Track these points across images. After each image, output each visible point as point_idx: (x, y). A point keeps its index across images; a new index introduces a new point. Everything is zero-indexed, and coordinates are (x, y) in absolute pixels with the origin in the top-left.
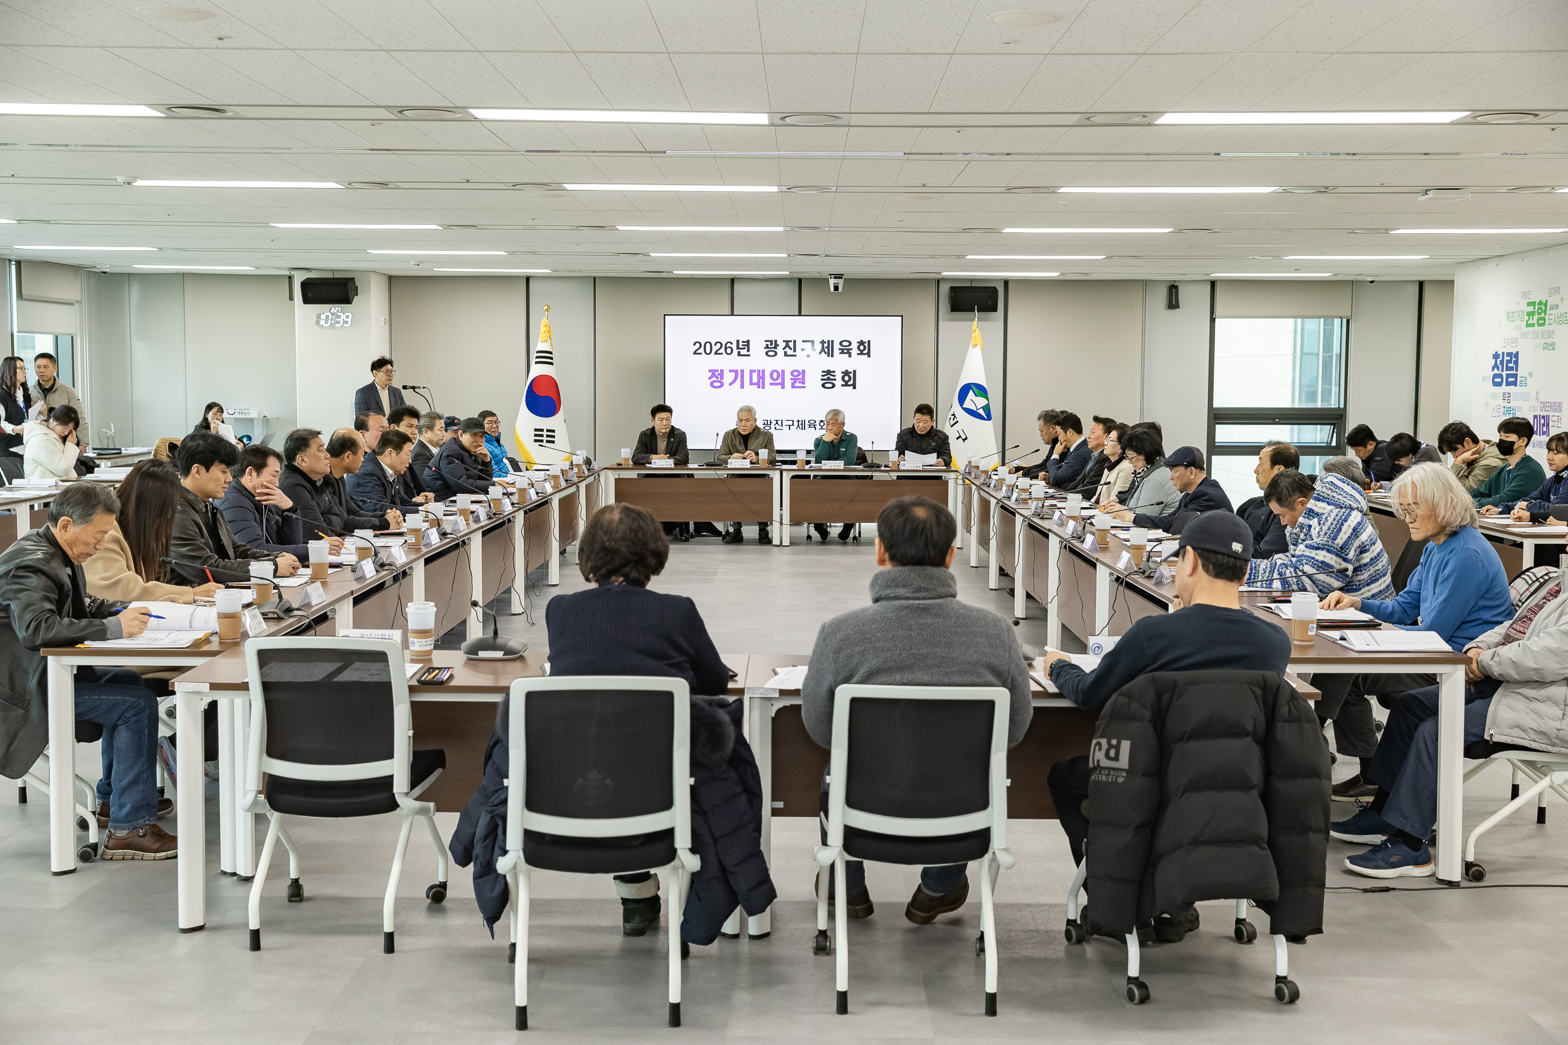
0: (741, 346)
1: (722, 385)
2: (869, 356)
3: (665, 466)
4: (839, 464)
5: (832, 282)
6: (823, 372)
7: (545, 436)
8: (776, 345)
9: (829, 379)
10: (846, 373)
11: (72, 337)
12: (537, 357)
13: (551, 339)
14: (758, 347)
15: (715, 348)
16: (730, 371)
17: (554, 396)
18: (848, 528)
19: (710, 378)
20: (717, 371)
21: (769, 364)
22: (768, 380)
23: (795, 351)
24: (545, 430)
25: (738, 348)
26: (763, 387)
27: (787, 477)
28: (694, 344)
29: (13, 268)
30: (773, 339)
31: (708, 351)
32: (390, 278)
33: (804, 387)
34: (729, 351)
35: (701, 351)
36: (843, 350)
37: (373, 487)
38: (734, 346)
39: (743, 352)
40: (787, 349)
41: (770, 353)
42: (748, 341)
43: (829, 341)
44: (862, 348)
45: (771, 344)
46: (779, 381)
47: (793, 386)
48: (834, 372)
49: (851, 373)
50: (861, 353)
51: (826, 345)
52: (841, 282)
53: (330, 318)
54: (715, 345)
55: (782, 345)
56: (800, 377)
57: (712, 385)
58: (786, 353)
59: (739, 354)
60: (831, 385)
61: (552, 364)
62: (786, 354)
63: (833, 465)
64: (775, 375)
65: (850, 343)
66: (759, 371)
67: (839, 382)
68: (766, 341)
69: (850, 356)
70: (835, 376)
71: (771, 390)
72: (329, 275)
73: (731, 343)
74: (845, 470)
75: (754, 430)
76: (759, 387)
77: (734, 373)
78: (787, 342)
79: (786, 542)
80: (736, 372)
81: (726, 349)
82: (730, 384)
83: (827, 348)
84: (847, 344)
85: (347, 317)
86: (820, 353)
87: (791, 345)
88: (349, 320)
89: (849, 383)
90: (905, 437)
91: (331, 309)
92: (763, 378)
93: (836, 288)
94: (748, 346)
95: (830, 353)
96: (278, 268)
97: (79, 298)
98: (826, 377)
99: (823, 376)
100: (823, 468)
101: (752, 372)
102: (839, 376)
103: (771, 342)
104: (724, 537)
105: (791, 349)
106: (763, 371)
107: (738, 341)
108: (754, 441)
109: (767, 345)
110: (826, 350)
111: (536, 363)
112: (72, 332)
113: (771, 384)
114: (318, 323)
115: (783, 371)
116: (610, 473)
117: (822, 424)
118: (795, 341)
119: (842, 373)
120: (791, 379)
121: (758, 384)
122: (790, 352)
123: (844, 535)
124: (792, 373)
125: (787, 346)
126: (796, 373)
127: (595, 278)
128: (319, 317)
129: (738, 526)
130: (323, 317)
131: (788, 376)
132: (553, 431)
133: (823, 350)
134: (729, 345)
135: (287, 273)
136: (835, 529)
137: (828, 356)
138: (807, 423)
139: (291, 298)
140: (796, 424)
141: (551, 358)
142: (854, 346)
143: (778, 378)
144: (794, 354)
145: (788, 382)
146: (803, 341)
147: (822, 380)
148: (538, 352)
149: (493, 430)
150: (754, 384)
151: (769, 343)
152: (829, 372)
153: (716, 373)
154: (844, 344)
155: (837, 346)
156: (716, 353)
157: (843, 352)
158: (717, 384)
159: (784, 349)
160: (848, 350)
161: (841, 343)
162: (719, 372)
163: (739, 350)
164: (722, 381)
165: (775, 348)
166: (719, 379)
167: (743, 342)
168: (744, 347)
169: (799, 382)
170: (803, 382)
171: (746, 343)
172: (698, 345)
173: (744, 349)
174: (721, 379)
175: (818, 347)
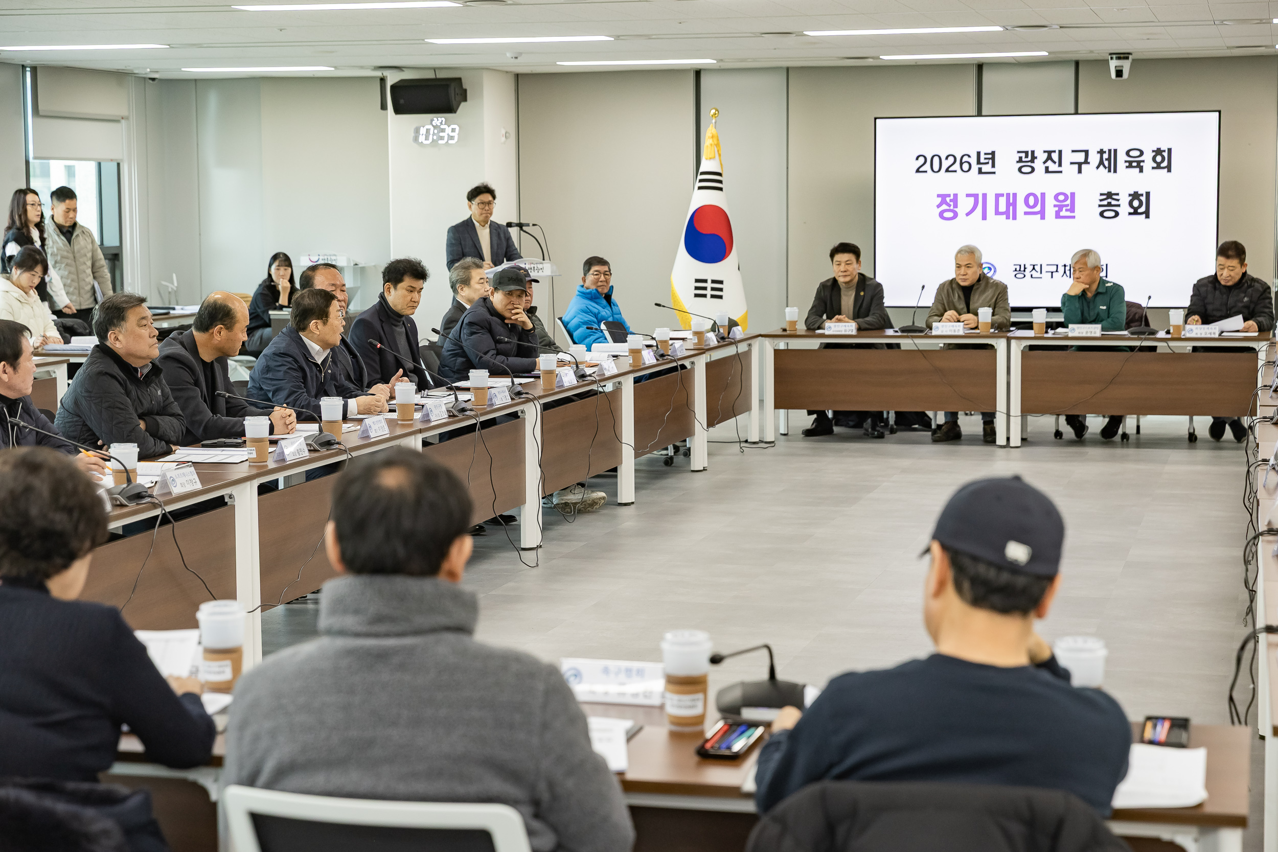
0: (982, 160)
1: (956, 215)
2: (1169, 170)
3: (843, 333)
4: (1094, 330)
5: (1113, 64)
6: (1101, 194)
7: (709, 289)
8: (1034, 158)
9: (1109, 204)
10: (1135, 196)
11: (118, 165)
12: (702, 181)
13: (720, 155)
14: (1007, 162)
15: (945, 164)
16: (968, 195)
17: (723, 235)
18: (1115, 422)
19: (938, 206)
20: (949, 196)
21: (1023, 185)
22: (1021, 207)
23: (1060, 165)
24: (709, 281)
25: (979, 162)
26: (1015, 218)
27: (1017, 349)
28: (917, 159)
29: (28, 75)
30: (1028, 149)
31: (936, 168)
32: (517, 76)
33: (1074, 217)
34: (966, 167)
35: (927, 167)
36: (1130, 162)
37: (286, 372)
38: (973, 160)
39: (986, 168)
40: (1049, 163)
41: (1024, 170)
42: (993, 153)
43: (1110, 151)
44: (1159, 159)
46: (1038, 208)
48: (1118, 194)
49: (1142, 195)
50: (1158, 167)
51: (1106, 156)
52: (1126, 65)
53: (431, 132)
54: (947, 158)
55: (1042, 157)
56: (1068, 202)
57: (941, 215)
58: (1047, 168)
59: (980, 171)
60: (1113, 214)
61: (721, 189)
62: (1047, 170)
63: (1084, 331)
64: (1031, 201)
65: (1142, 153)
66: (1008, 195)
67: (1124, 209)
68: (1018, 152)
69: (1141, 171)
70: (1118, 200)
71: (1025, 222)
72: (430, 75)
73: (969, 156)
74: (1103, 337)
75: (979, 280)
76: (1008, 218)
77: (972, 199)
78: (1049, 153)
79: (1016, 440)
80: (976, 196)
81: (961, 164)
82: (968, 214)
83: (1108, 161)
84: (1137, 153)
85: (453, 130)
86: (1098, 168)
87: (1055, 156)
88: (455, 134)
89: (1139, 211)
90: (1203, 290)
91: (432, 120)
92: (1014, 204)
93: (1119, 73)
94: (993, 159)
95: (1112, 167)
96: (362, 67)
97: (125, 113)
98: (1105, 203)
99: (1101, 200)
100: (1070, 335)
101: (998, 196)
102: (1124, 200)
103: (1026, 153)
104: (934, 432)
105: (1055, 163)
106: (1015, 195)
107: (979, 154)
108: (980, 295)
109: (1021, 158)
110: (1106, 163)
111: (700, 188)
112: (117, 156)
113: (1026, 213)
114: (416, 139)
115: (1043, 195)
116: (767, 342)
118: (1060, 152)
119: (1130, 195)
120: (1055, 206)
121: (1007, 213)
122: (1053, 167)
123: (1109, 432)
124: (1056, 197)
125: (1049, 158)
126: (1061, 198)
127: (787, 69)
128: (417, 131)
129: (953, 418)
130: (423, 131)
131: (1050, 203)
132: (721, 282)
133: (1101, 163)
134: (965, 159)
135: (379, 74)
136: (1095, 423)
137: (1110, 171)
139: (384, 107)
140: (1061, 269)
141: (720, 182)
142: (1148, 157)
143: (1036, 204)
144: (1059, 169)
145: (1050, 210)
146: (1073, 151)
147: (1100, 206)
148: (703, 173)
149: (600, 284)
150: (1002, 213)
151: (1023, 155)
152: (1109, 195)
153: (948, 199)
154: (1132, 153)
155: (1122, 158)
156: (947, 170)
157: (1130, 166)
158: (948, 215)
159: (1044, 163)
160: (1139, 162)
161: (1128, 153)
162: (952, 197)
163: (980, 166)
164: (955, 209)
165: (1032, 161)
166: (952, 208)
167: (985, 154)
168: (987, 161)
169: (1067, 210)
170: (1072, 210)
171: (990, 156)
172: (922, 160)
173: (988, 163)
174: (954, 207)
175: (1094, 158)
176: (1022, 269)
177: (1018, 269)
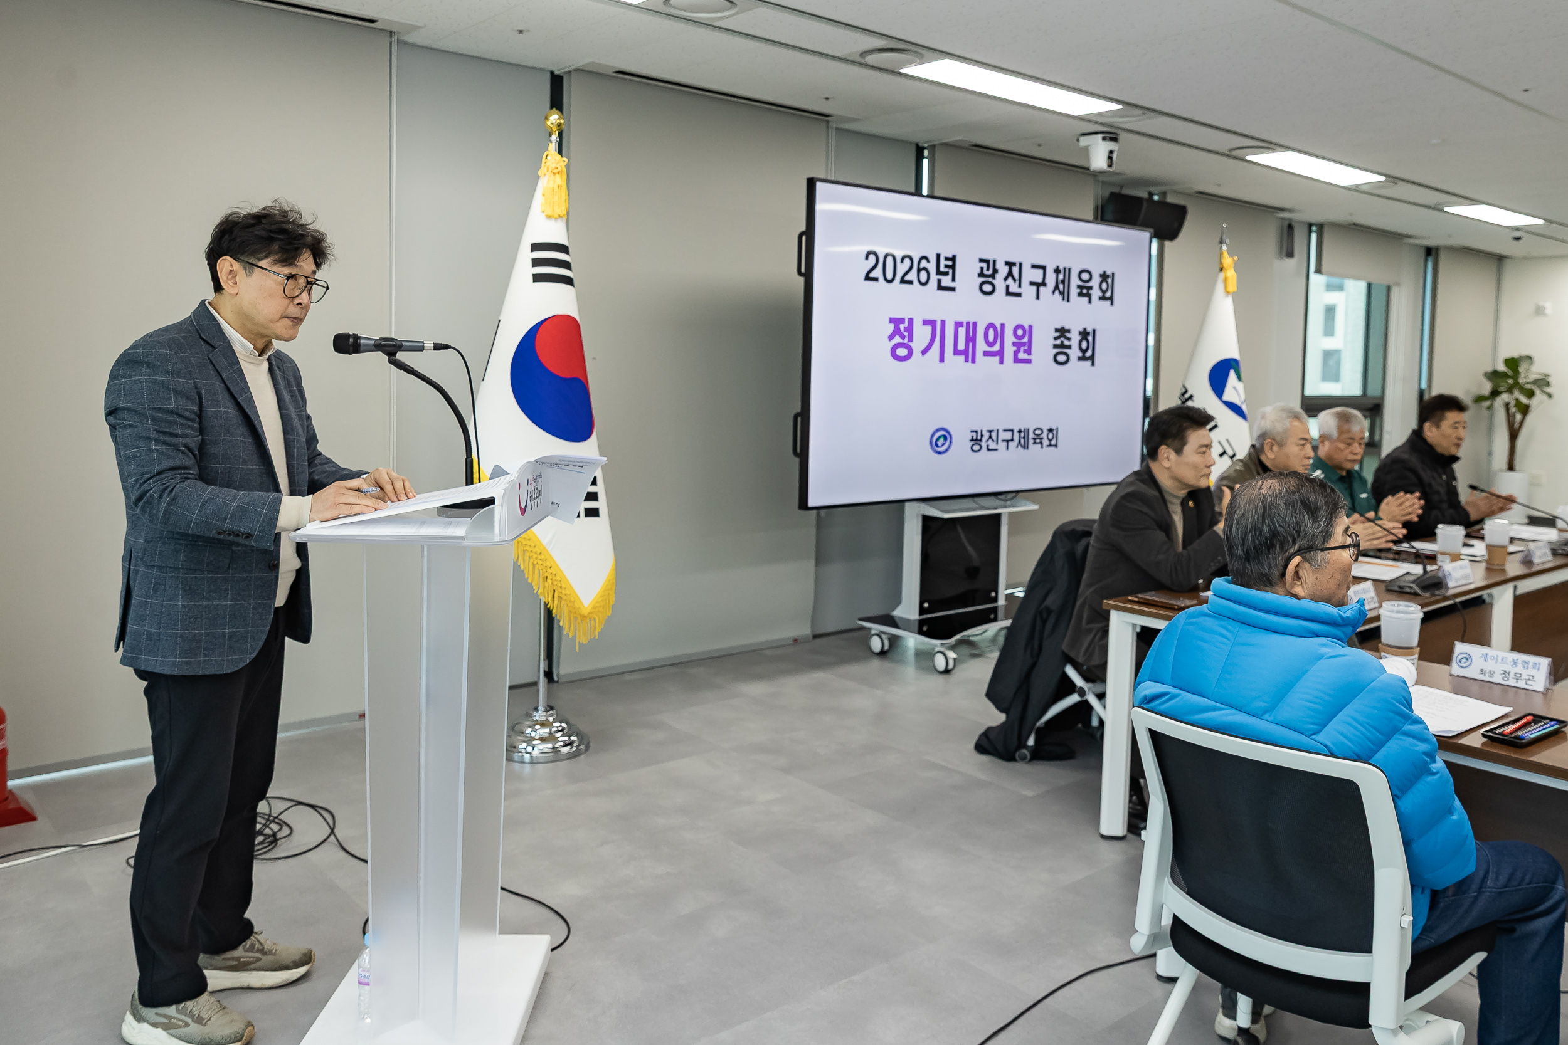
0: (942, 269)
1: (910, 353)
2: (1110, 303)
6: (1057, 330)
8: (995, 271)
10: (1084, 334)
12: (536, 263)
14: (968, 274)
15: (902, 268)
16: (926, 322)
19: (891, 338)
20: (902, 321)
21: (983, 311)
22: (981, 346)
23: (1020, 286)
25: (939, 272)
26: (973, 361)
28: (867, 258)
30: (990, 257)
31: (889, 274)
33: (1030, 361)
34: (923, 275)
35: (879, 272)
36: (1081, 288)
38: (932, 267)
39: (946, 281)
40: (1010, 281)
41: (985, 288)
42: (954, 258)
43: (1064, 270)
44: (1104, 286)
45: (988, 269)
46: (996, 348)
47: (1017, 360)
48: (1069, 331)
49: (1089, 334)
50: (1103, 298)
51: (1061, 277)
54: (902, 261)
55: (1003, 270)
56: (1026, 340)
57: (893, 352)
58: (1007, 287)
59: (940, 287)
60: (1065, 358)
61: (568, 281)
62: (1008, 291)
64: (991, 335)
65: (1091, 276)
66: (968, 323)
67: (1074, 352)
68: (981, 260)
69: (1089, 301)
70: (1070, 339)
71: (984, 367)
73: (928, 261)
76: (966, 360)
77: (929, 328)
78: (1010, 265)
80: (933, 324)
81: (919, 270)
82: (924, 352)
83: (1063, 283)
84: (1087, 276)
86: (1053, 292)
89: (1087, 354)
92: (974, 339)
94: (953, 267)
95: (1066, 294)
98: (1058, 342)
99: (1055, 339)
101: (958, 324)
102: (1075, 339)
103: (987, 261)
105: (1014, 280)
106: (975, 324)
107: (938, 256)
109: (982, 269)
110: (1061, 286)
111: (538, 278)
113: (986, 354)
115: (1003, 326)
117: (1051, 436)
118: (1021, 265)
119: (1079, 333)
121: (965, 353)
122: (1014, 288)
124: (1015, 331)
125: (1010, 273)
126: (1020, 332)
127: (557, 82)
131: (1009, 338)
133: (1057, 287)
134: (924, 263)
137: (1064, 298)
138: (1031, 435)
140: (1016, 436)
141: (566, 265)
142: (1095, 282)
143: (996, 341)
144: (1020, 291)
145: (1009, 350)
146: (1032, 266)
147: (1054, 346)
148: (536, 247)
150: (961, 353)
151: (985, 265)
152: (1062, 332)
153: (902, 327)
154: (1083, 276)
155: (1074, 280)
156: (903, 281)
157: (1081, 293)
158: (902, 352)
159: (1005, 279)
160: (1088, 289)
161: (1079, 275)
162: (906, 324)
163: (940, 277)
164: (910, 344)
165: (993, 276)
166: (906, 341)
167: (947, 259)
168: (946, 270)
169: (1025, 351)
170: (1029, 351)
171: (950, 263)
172: (872, 258)
173: (946, 274)
174: (909, 341)
175: (1051, 279)
176: (979, 438)
177: (975, 438)
